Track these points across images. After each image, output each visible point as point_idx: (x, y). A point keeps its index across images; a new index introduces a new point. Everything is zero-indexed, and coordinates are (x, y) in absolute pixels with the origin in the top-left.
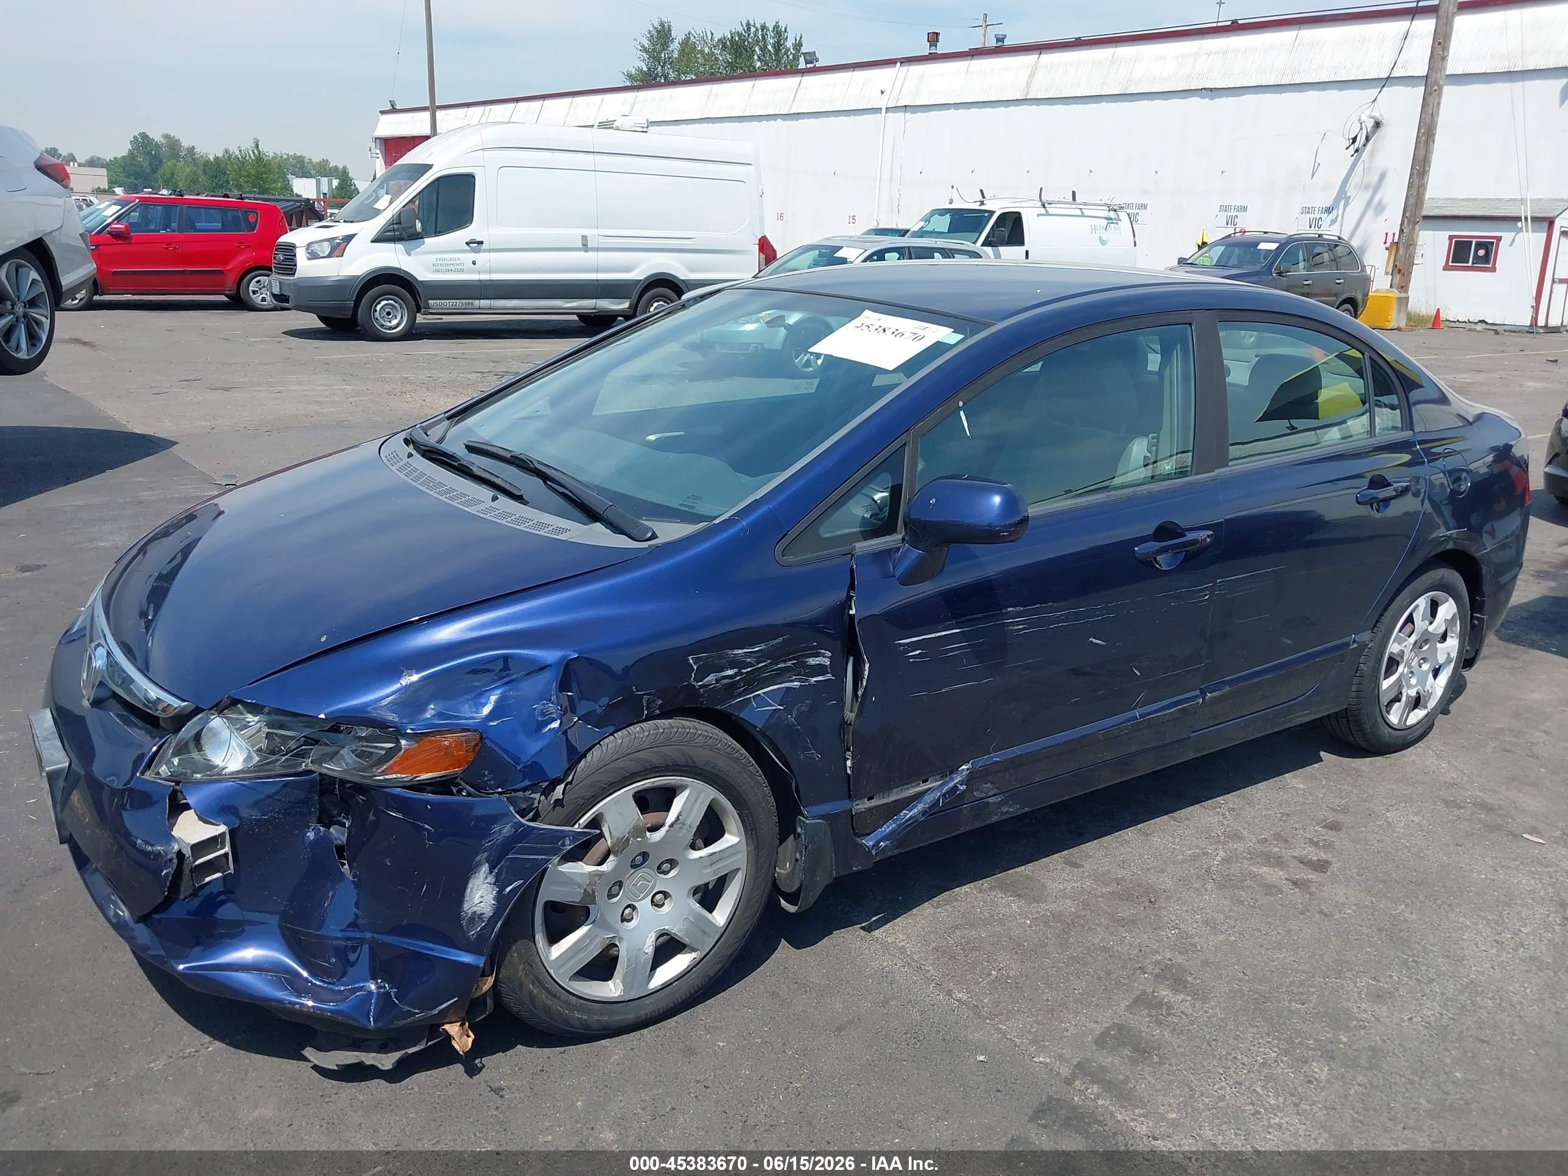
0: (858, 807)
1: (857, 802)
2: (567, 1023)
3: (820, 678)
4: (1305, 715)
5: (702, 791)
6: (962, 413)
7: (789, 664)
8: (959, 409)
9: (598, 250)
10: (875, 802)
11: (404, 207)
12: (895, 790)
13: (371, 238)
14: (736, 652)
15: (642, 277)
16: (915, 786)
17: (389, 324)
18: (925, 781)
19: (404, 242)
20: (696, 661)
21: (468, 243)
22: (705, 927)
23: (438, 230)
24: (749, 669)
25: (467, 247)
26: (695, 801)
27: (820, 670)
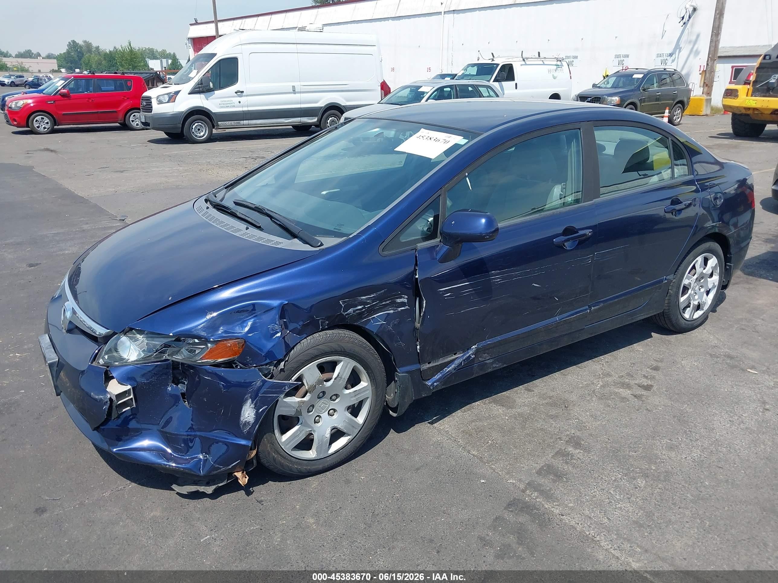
0: (424, 367)
1: (423, 365)
2: (291, 470)
3: (403, 308)
4: (642, 316)
5: (349, 363)
6: (467, 179)
7: (388, 302)
8: (466, 177)
9: (300, 92)
10: (431, 365)
12: (441, 359)
13: (188, 91)
14: (362, 298)
15: (323, 105)
16: (450, 357)
17: (199, 135)
18: (455, 354)
19: (204, 93)
20: (344, 302)
21: (236, 93)
22: (353, 425)
23: (221, 86)
24: (369, 306)
25: (236, 95)
26: (346, 367)
27: (403, 304)
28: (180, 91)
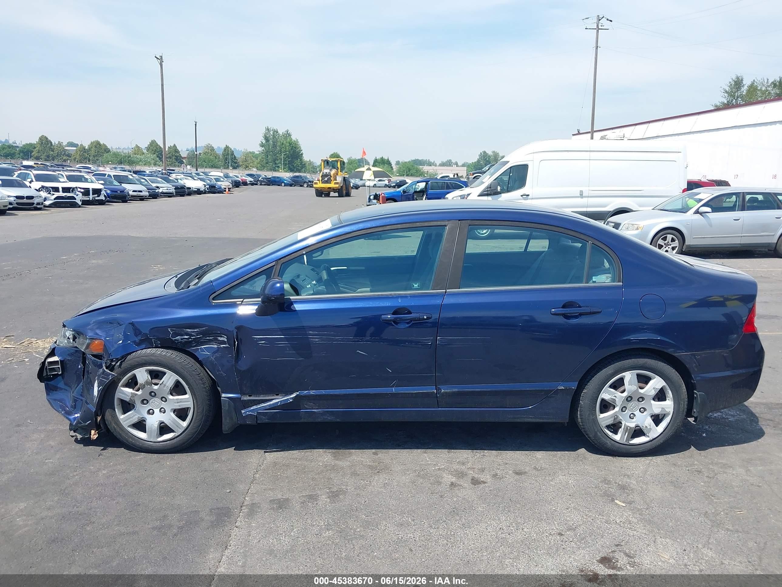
0: (244, 398)
1: (244, 396)
3: (224, 346)
4: (531, 418)
5: (171, 376)
6: (305, 256)
7: (211, 338)
8: (304, 254)
9: (588, 197)
10: (251, 398)
11: (494, 180)
12: (262, 395)
13: (478, 194)
14: (187, 330)
15: (612, 210)
16: (272, 396)
17: (482, 232)
18: (276, 395)
19: (492, 196)
20: (171, 330)
21: (522, 196)
22: (178, 426)
23: (509, 190)
24: (194, 337)
25: (521, 198)
26: (170, 378)
27: (223, 342)
28: (471, 194)
